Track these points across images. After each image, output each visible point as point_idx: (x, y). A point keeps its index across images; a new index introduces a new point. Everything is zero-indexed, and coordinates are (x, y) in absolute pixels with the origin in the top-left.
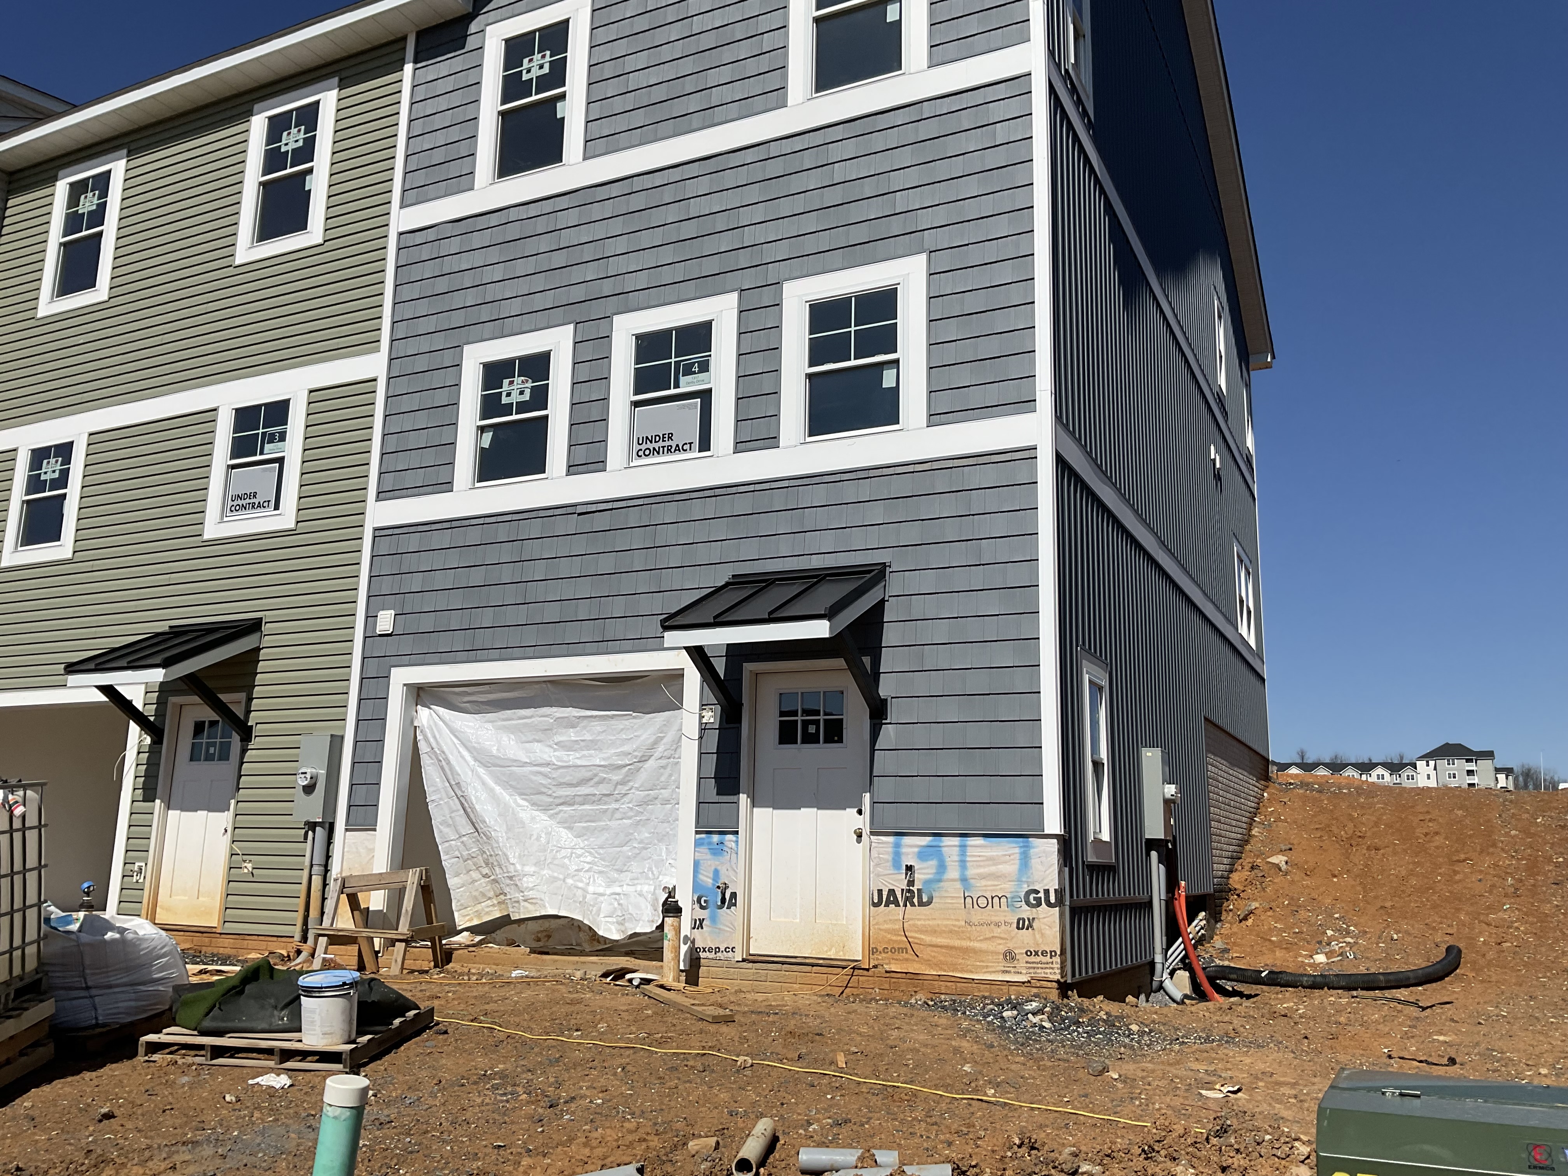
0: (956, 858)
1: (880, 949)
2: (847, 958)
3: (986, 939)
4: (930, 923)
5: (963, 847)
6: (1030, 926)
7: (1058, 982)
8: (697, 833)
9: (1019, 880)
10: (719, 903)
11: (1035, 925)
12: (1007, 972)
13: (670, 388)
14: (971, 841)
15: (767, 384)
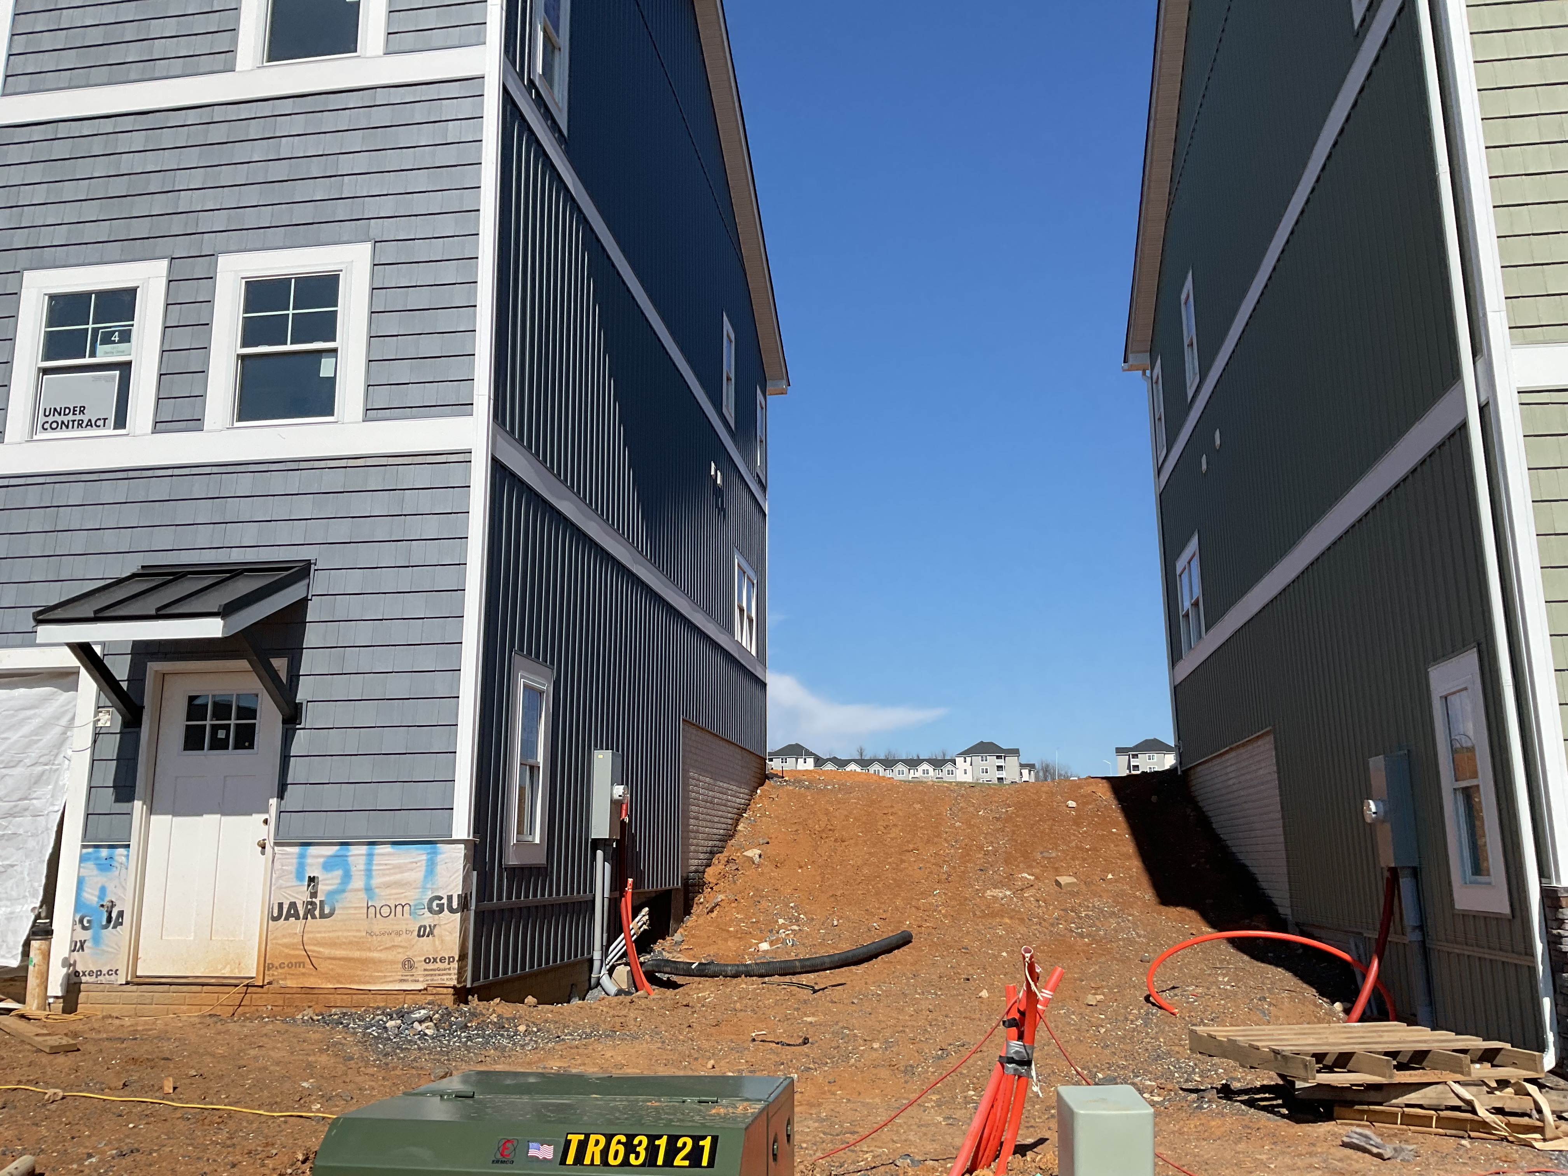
0: (362, 867)
1: (277, 964)
2: (242, 975)
3: (386, 948)
4: (331, 935)
5: (370, 856)
6: (431, 933)
7: (454, 987)
8: (84, 847)
9: (424, 888)
10: (104, 923)
11: (436, 932)
12: (404, 980)
13: (85, 357)
14: (379, 849)
15: (193, 361)
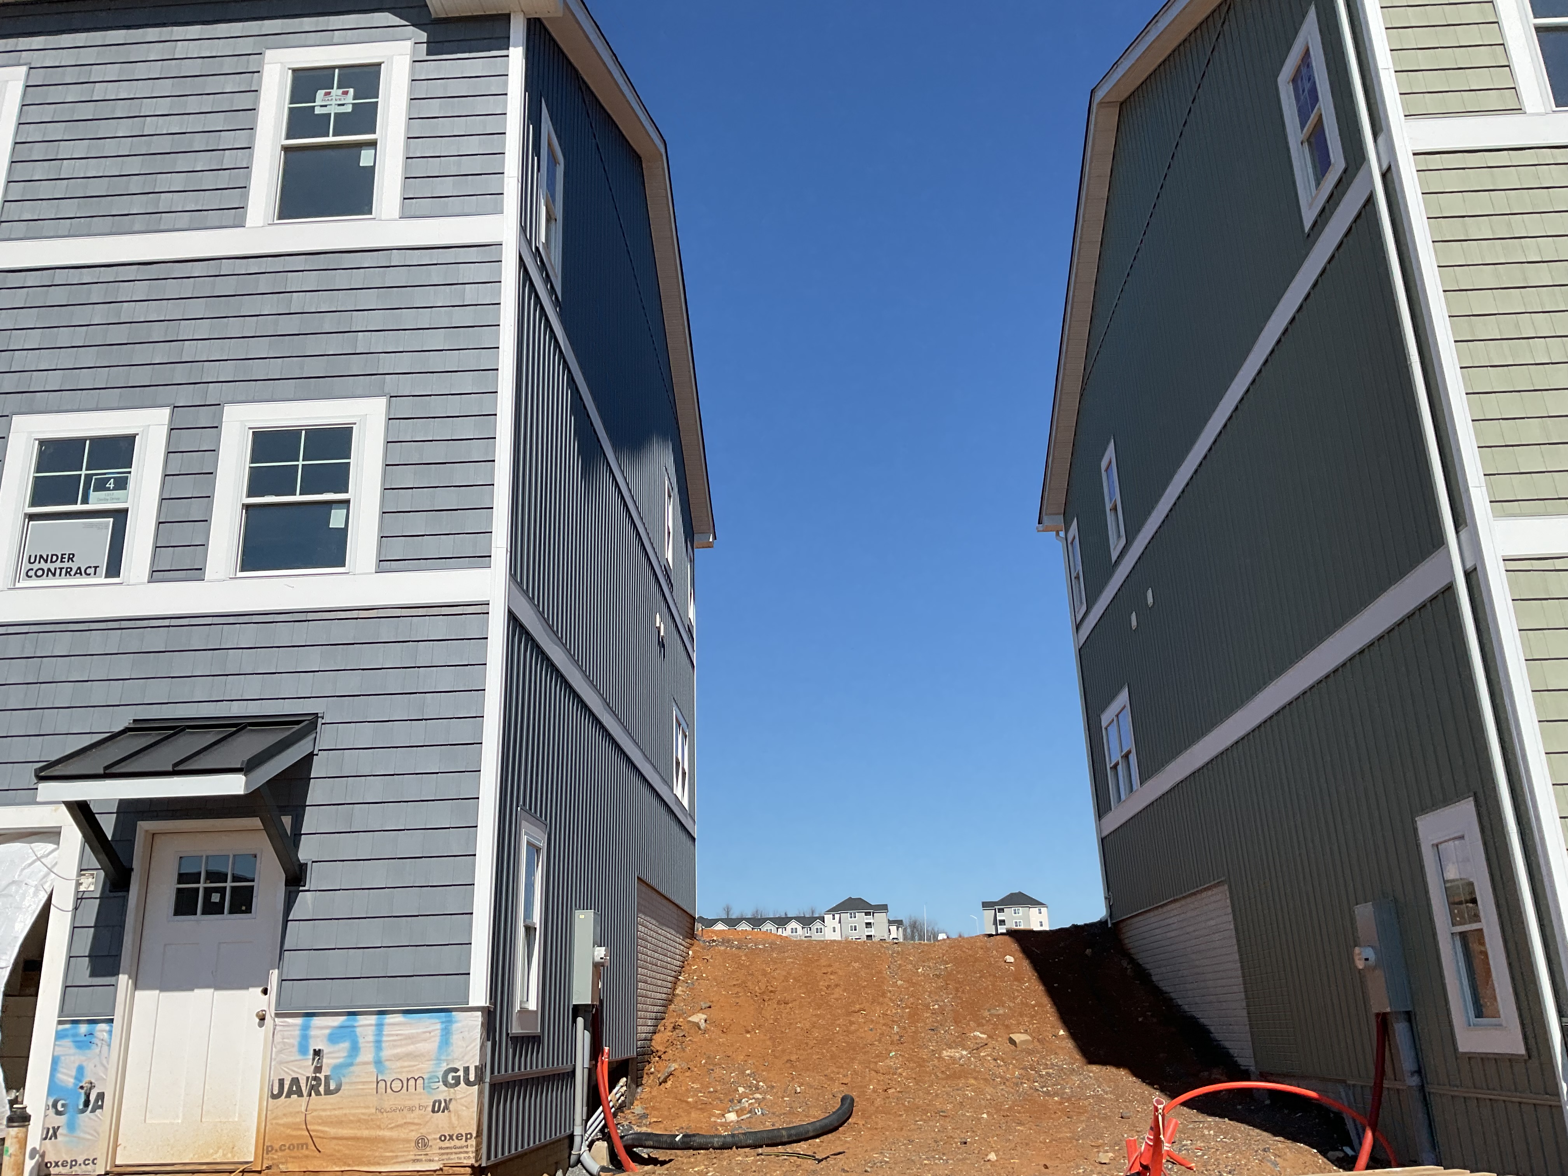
0: (371, 1038)
1: (277, 1146)
2: (236, 1160)
3: (397, 1126)
4: (336, 1112)
5: (380, 1026)
6: (446, 1108)
7: (472, 1167)
8: (60, 1023)
9: (438, 1059)
10: (81, 1107)
11: (451, 1107)
12: (418, 1160)
13: (76, 503)
14: (389, 1019)
15: (195, 510)
